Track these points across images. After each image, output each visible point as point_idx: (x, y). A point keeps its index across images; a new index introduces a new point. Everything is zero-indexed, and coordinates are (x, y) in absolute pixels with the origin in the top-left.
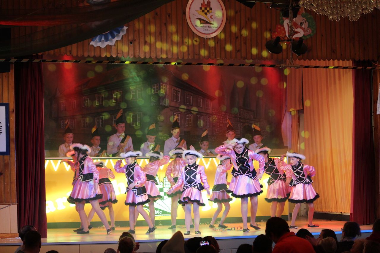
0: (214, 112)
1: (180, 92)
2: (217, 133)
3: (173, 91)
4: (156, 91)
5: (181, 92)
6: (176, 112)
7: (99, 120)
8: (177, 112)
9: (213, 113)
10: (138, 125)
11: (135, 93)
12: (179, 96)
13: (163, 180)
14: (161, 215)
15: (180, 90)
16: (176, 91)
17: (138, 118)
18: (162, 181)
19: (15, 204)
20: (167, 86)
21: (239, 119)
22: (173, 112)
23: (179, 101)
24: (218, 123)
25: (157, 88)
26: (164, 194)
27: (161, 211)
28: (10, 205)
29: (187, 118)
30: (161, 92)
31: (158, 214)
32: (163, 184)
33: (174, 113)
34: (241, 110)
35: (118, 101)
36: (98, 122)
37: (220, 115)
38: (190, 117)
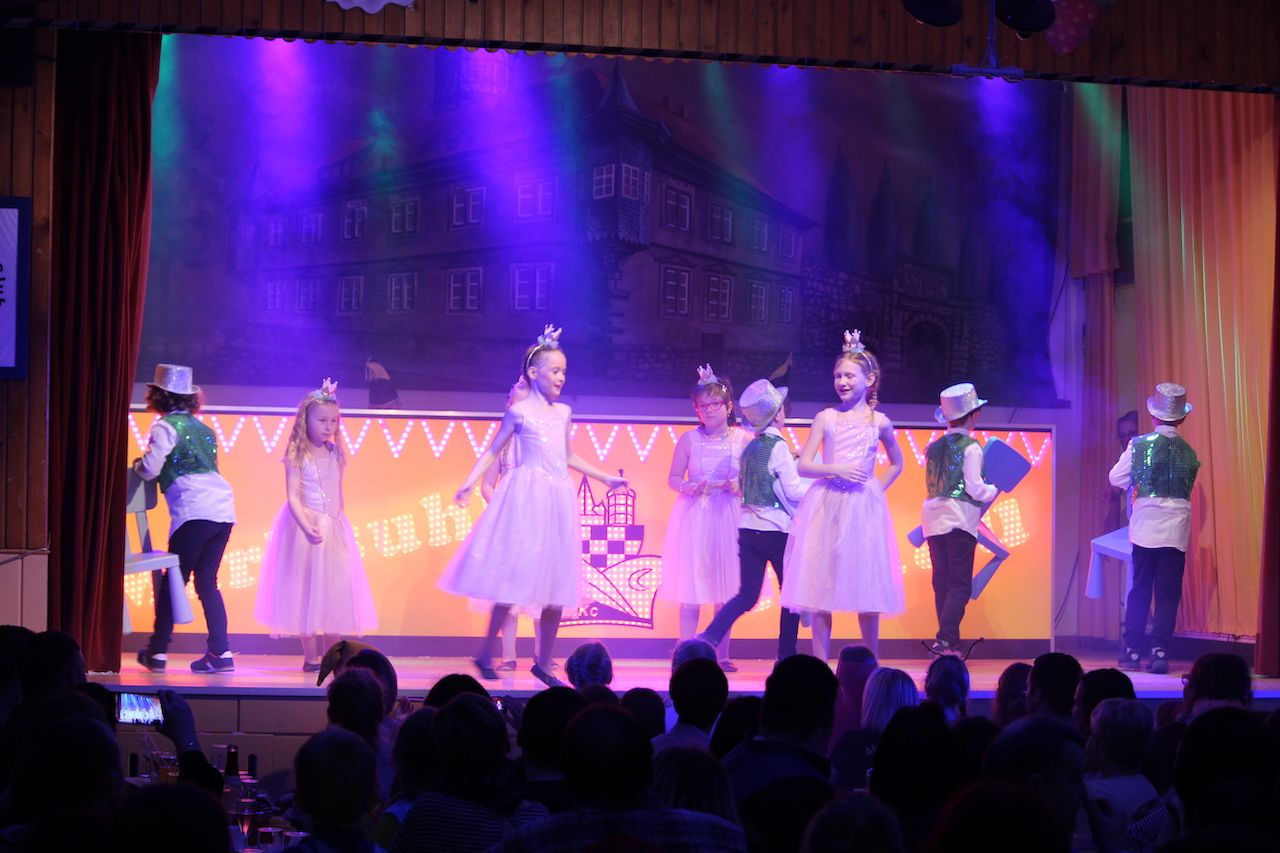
0: (808, 269)
1: (690, 196)
2: (818, 344)
3: (666, 192)
4: (604, 190)
5: (693, 194)
6: (673, 266)
7: (401, 285)
8: (677, 267)
9: (806, 274)
10: (538, 307)
11: (530, 196)
12: (685, 210)
13: (608, 498)
14: (594, 622)
15: (691, 190)
16: (677, 191)
17: (538, 281)
18: (602, 503)
19: (43, 553)
20: (646, 174)
21: (896, 297)
22: (663, 265)
23: (685, 227)
24: (823, 311)
25: (609, 181)
26: (607, 549)
27: (595, 609)
28: (22, 556)
29: (712, 289)
30: (624, 195)
31: (582, 617)
32: (607, 511)
33: (666, 268)
34: (906, 265)
35: (471, 221)
36: (399, 293)
37: (832, 281)
38: (725, 284)
